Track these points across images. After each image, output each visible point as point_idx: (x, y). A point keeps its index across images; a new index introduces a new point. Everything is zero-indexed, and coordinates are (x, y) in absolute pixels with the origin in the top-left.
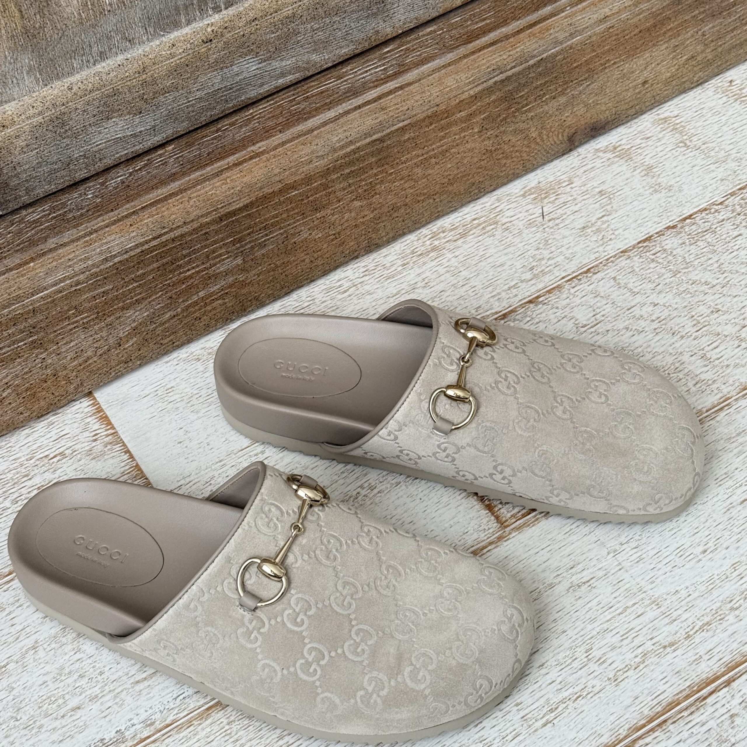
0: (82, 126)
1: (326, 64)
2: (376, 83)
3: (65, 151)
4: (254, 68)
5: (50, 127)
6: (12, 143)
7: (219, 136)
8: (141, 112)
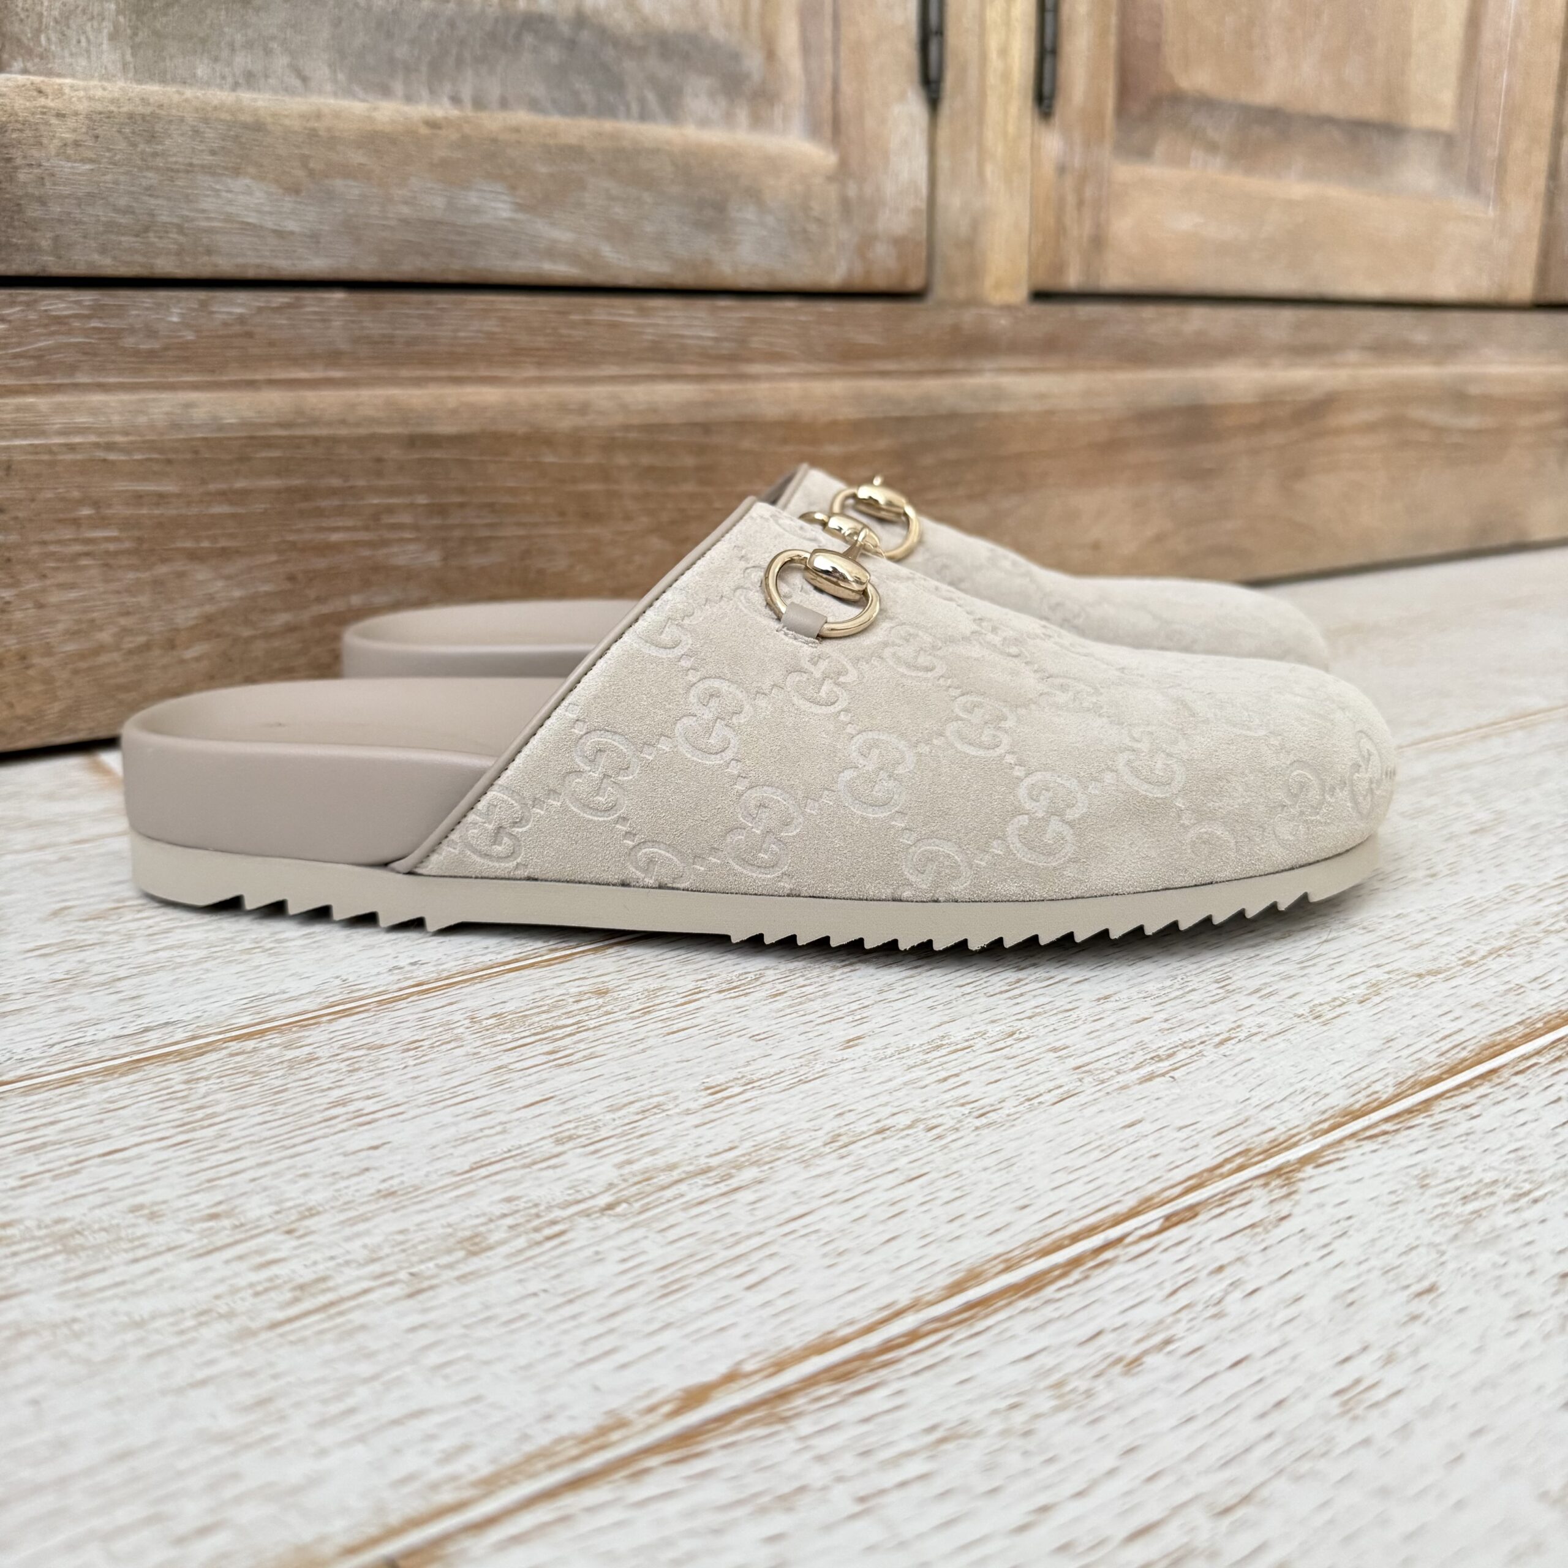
0: (188, 161)
1: (626, 275)
2: (701, 359)
3: (146, 198)
5: (127, 130)
6: (47, 123)
7: (431, 317)
8: (297, 192)
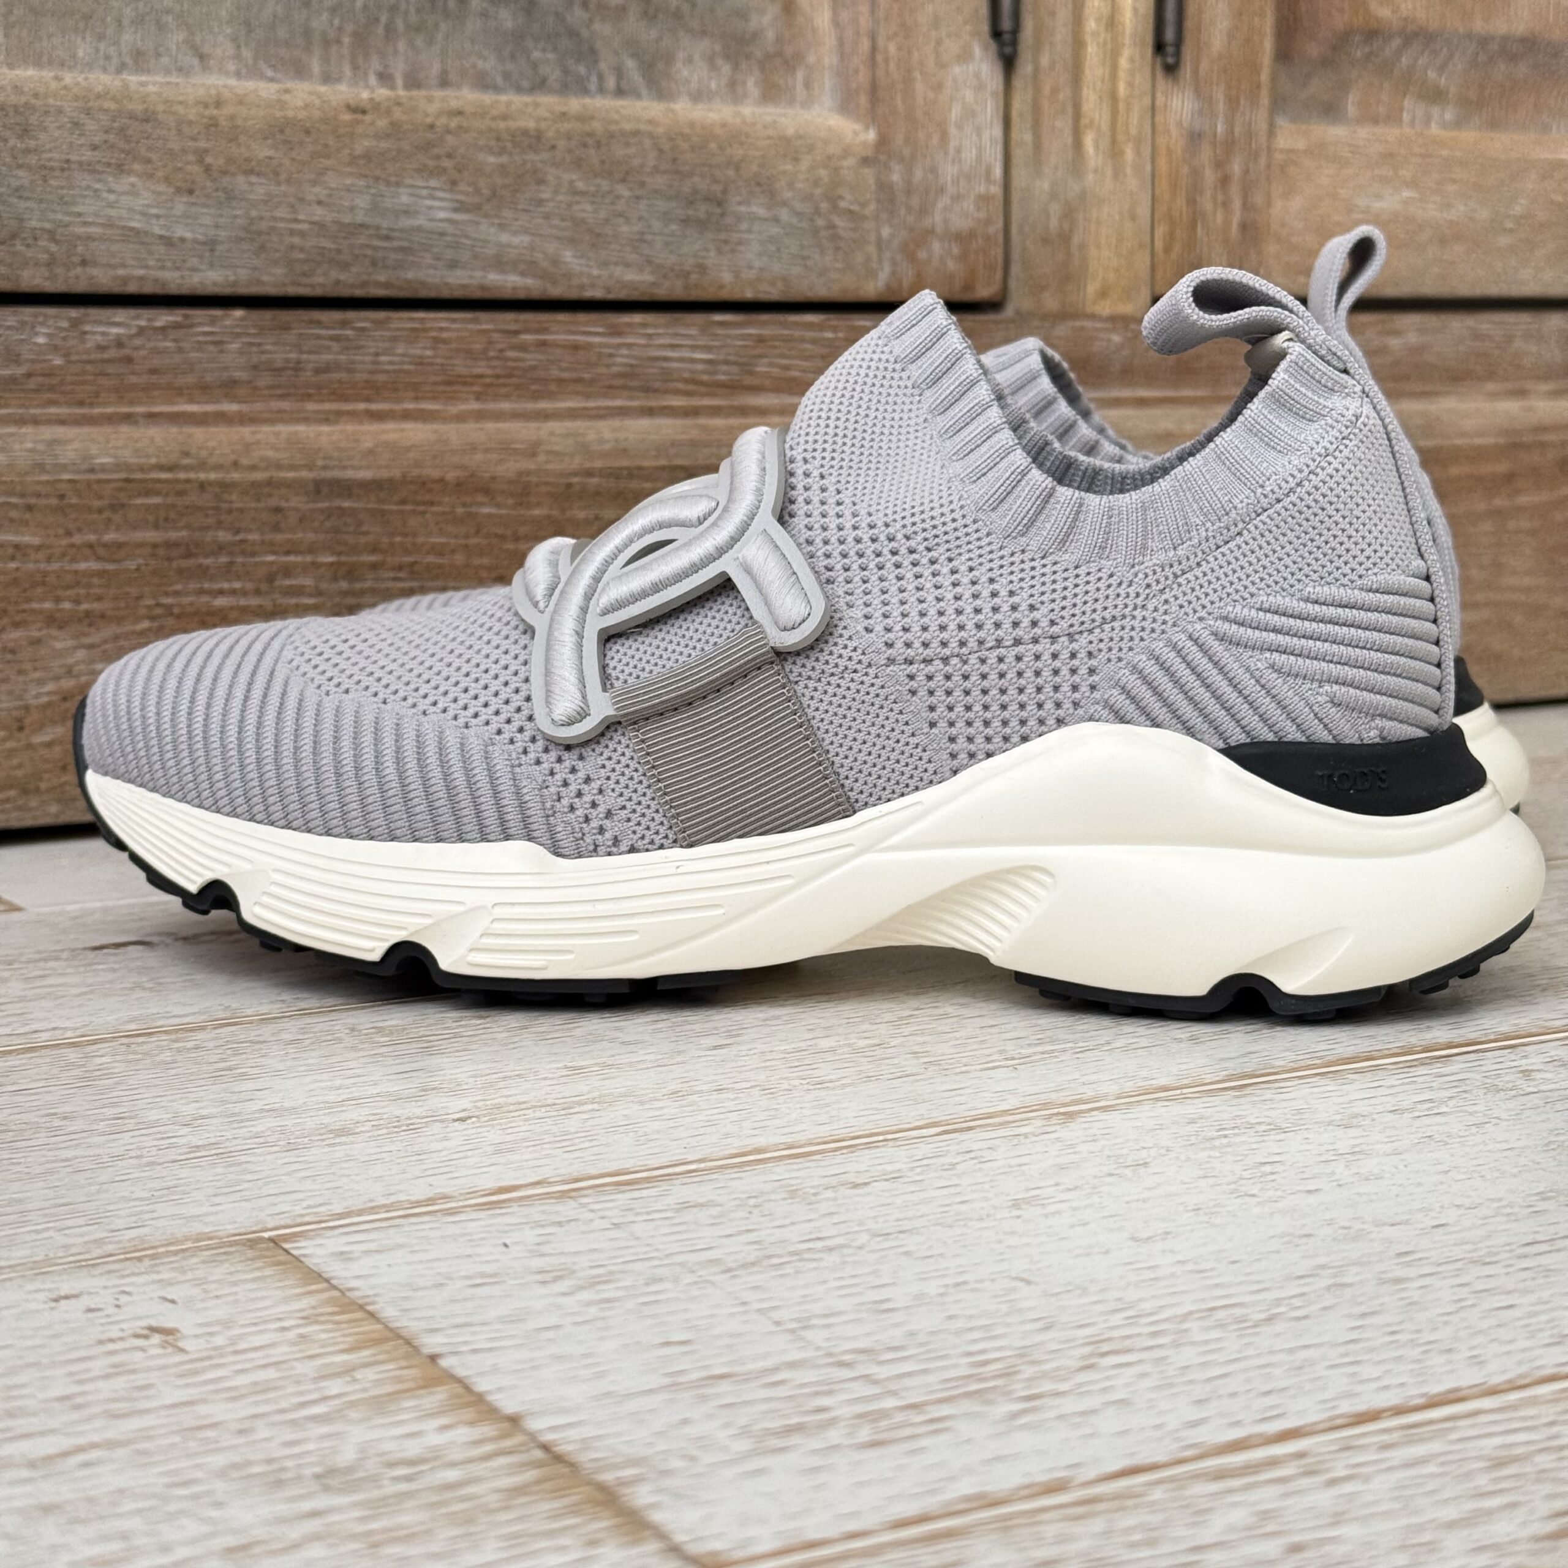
0: (64, 157)
1: (593, 286)
2: (691, 387)
3: (15, 201)
4: (442, 215)
7: (347, 339)
8: (191, 192)
